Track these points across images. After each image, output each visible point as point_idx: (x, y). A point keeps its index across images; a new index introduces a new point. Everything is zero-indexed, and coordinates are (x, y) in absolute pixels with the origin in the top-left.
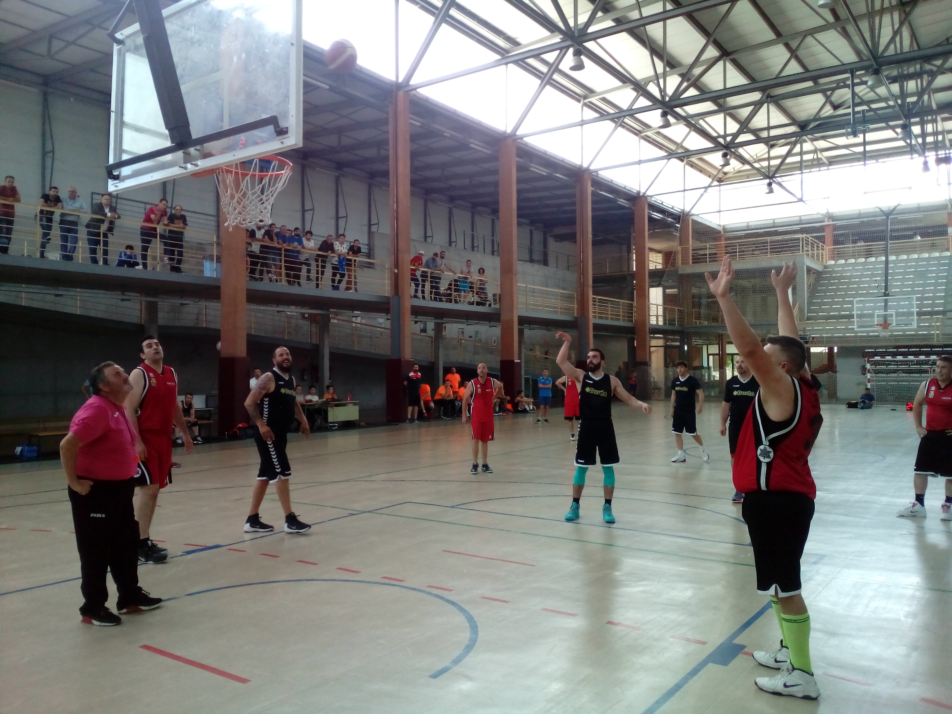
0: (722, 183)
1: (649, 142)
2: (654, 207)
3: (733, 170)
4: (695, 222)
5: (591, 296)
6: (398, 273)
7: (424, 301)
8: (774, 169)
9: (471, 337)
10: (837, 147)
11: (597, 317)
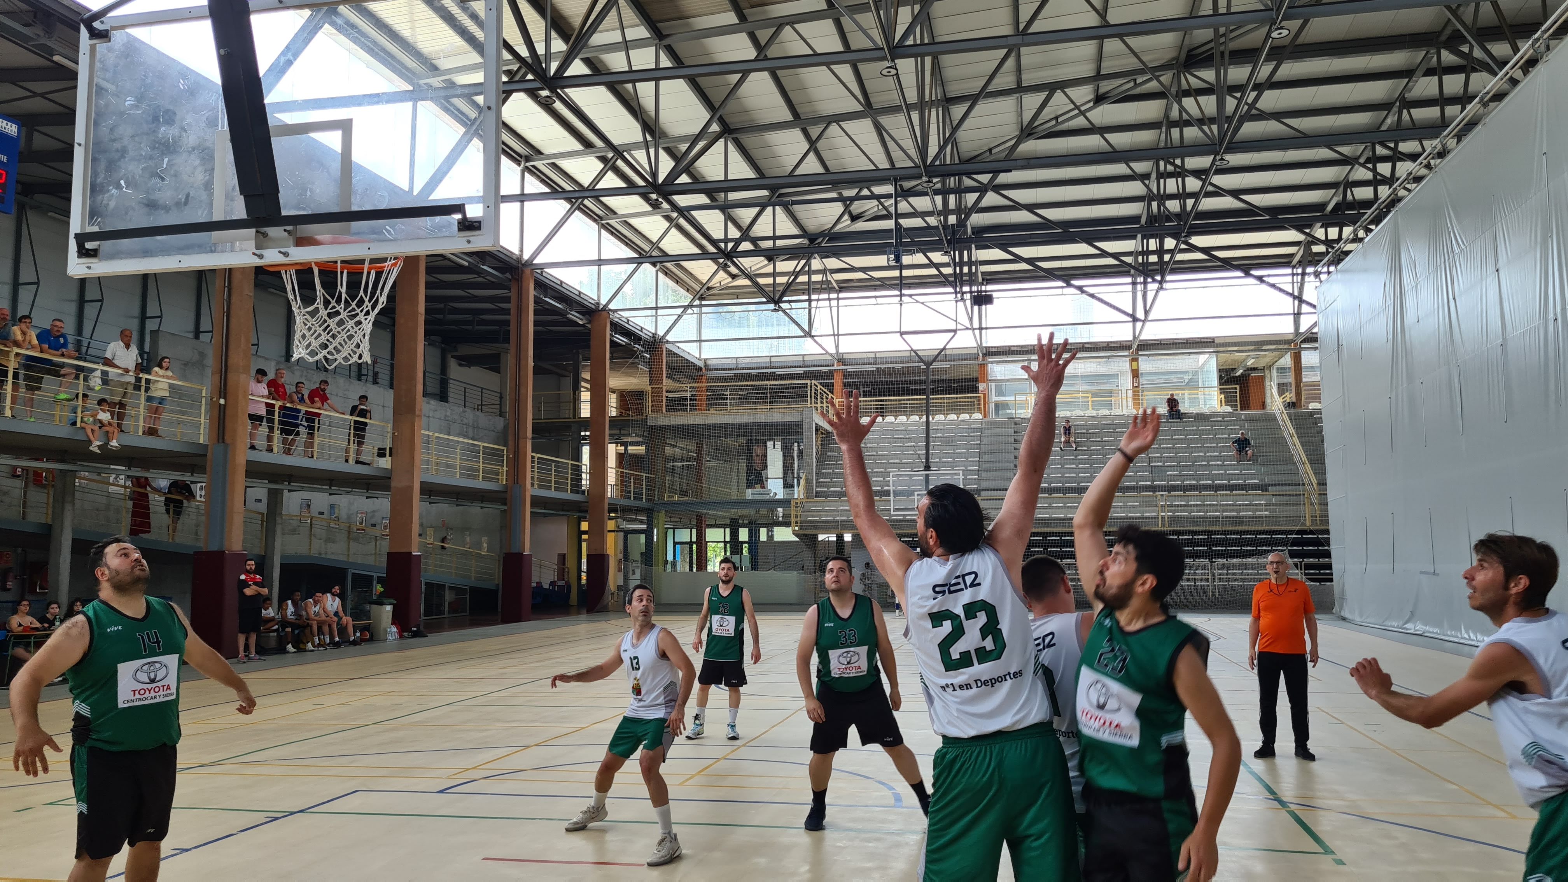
0: (703, 303)
1: (612, 233)
2: (617, 328)
3: (718, 285)
4: (670, 353)
5: (529, 453)
6: (225, 406)
7: (269, 454)
8: (781, 289)
9: (322, 513)
10: (853, 269)
11: (536, 486)
